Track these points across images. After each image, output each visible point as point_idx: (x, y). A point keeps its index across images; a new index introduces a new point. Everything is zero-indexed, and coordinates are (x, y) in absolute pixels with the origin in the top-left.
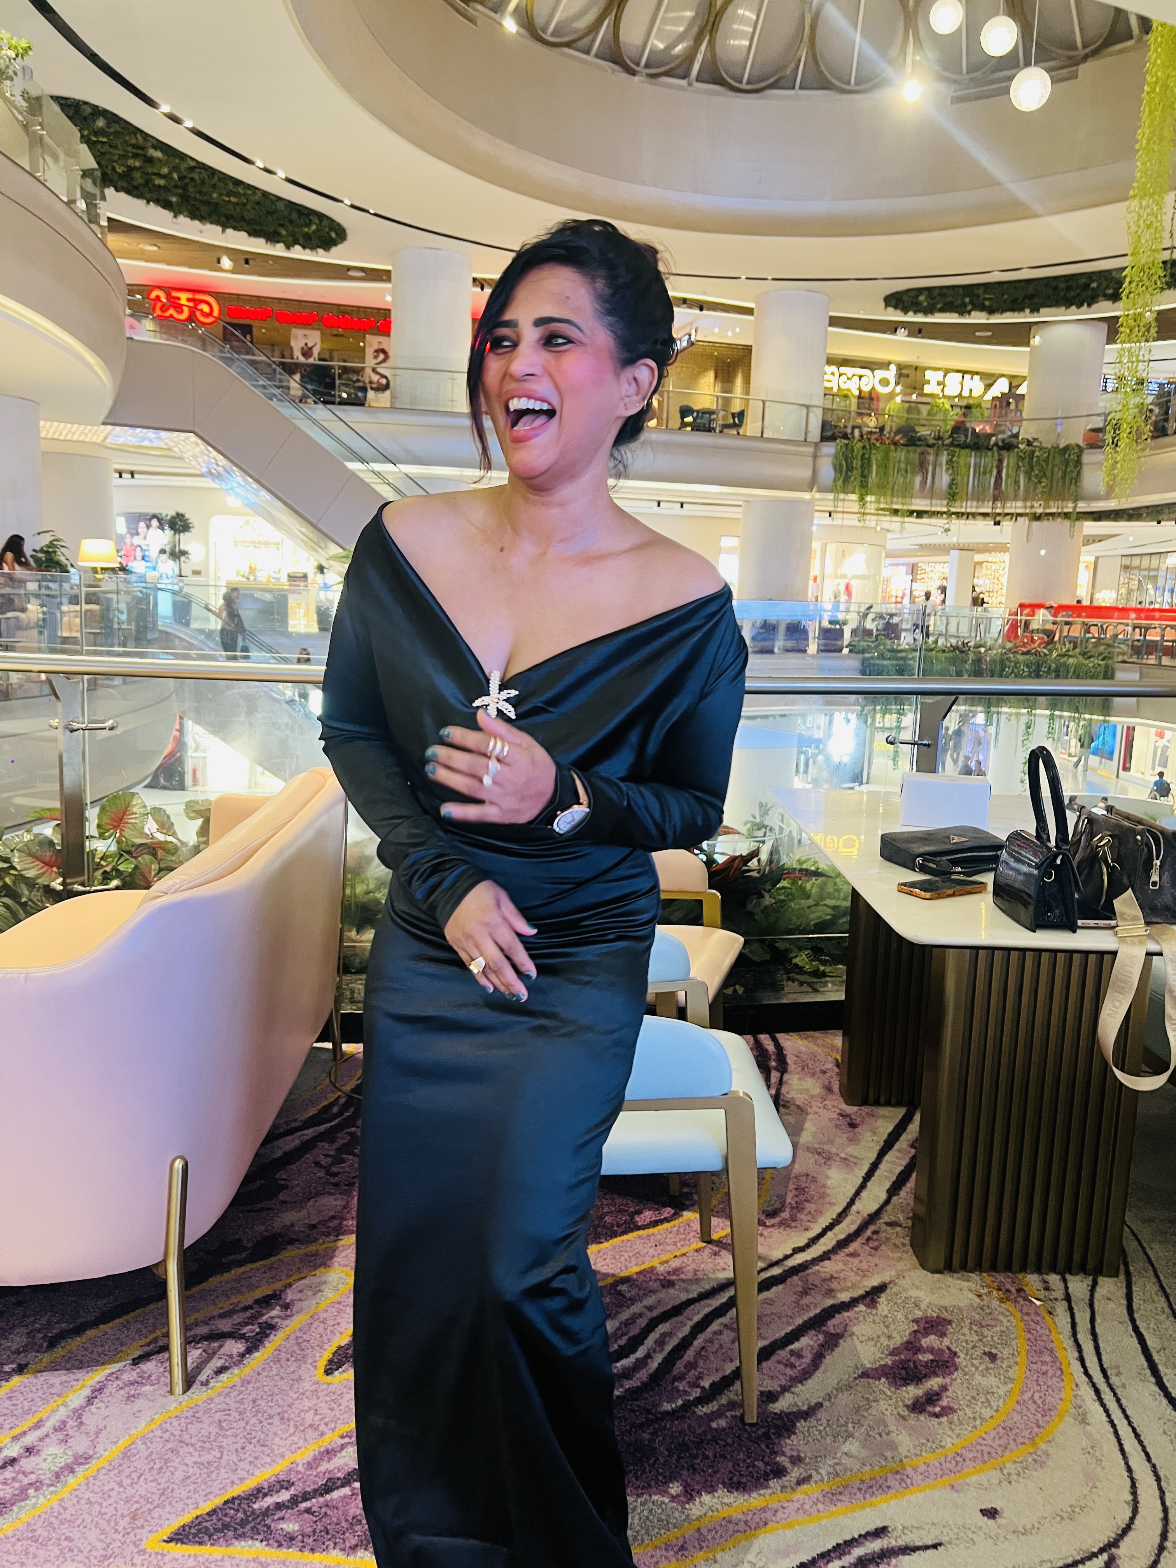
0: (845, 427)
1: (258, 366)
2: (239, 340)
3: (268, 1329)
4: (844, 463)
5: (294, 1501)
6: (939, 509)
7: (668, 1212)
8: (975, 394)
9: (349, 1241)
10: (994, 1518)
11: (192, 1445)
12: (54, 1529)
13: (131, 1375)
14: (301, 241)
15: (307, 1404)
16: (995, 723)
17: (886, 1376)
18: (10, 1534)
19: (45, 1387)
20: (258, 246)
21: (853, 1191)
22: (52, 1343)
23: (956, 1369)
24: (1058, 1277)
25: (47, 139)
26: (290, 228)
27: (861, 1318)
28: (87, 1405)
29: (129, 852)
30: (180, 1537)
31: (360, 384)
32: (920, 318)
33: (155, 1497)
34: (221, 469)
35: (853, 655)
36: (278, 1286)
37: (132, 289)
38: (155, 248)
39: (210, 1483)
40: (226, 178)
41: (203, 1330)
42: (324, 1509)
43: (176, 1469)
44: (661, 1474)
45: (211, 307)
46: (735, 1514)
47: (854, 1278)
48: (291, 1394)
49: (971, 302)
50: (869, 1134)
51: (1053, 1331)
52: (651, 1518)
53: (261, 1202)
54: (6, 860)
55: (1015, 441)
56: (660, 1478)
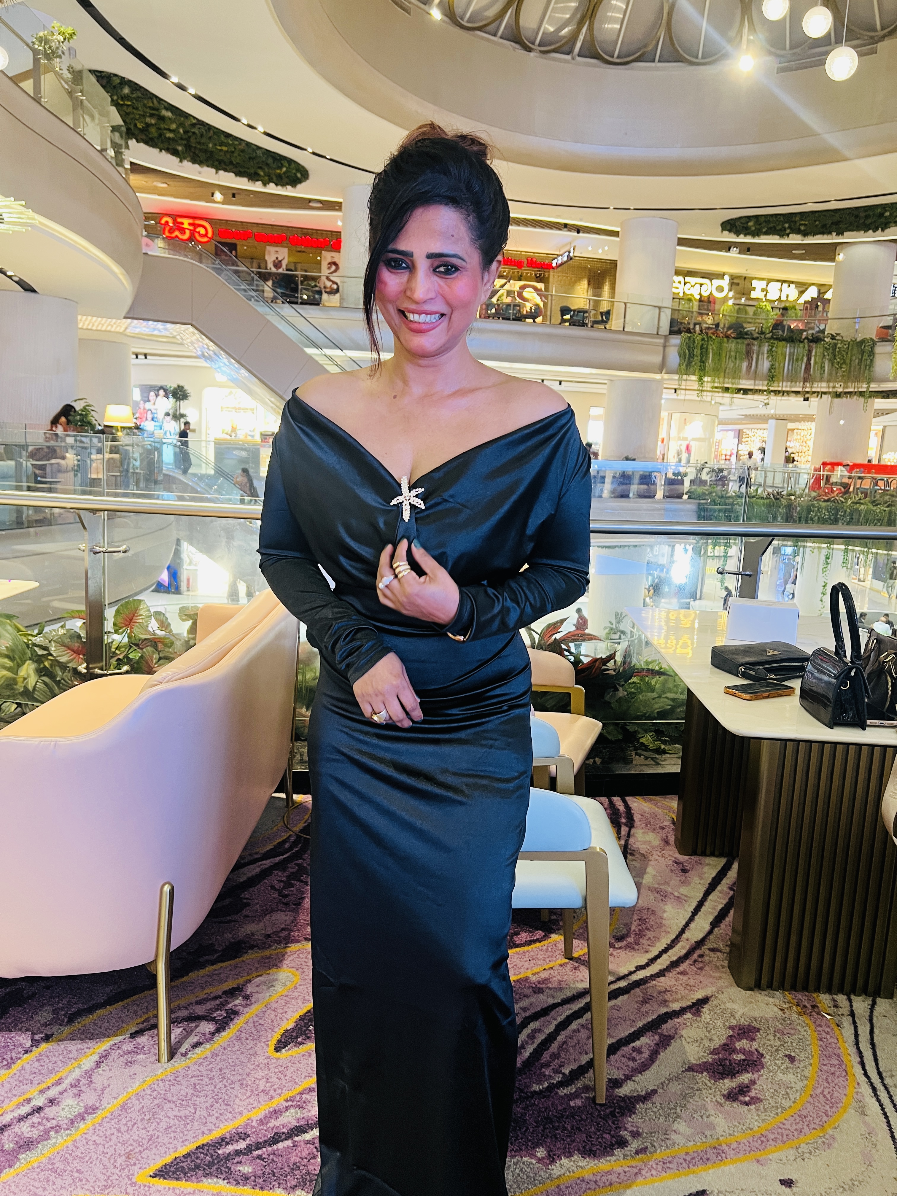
0: (689, 324)
1: (241, 274)
2: (226, 255)
3: (233, 1014)
4: (687, 351)
5: (249, 1149)
6: (760, 388)
7: (539, 934)
8: (791, 299)
10: (790, 1187)
11: (174, 1102)
12: (68, 1163)
13: (128, 1046)
14: (275, 179)
15: (261, 1074)
16: (801, 555)
17: (707, 1070)
18: (35, 1165)
19: (65, 1052)
20: (242, 183)
21: (684, 923)
22: (71, 1020)
23: (763, 1067)
24: (845, 997)
25: (86, 103)
26: (266, 170)
27: (689, 1024)
28: (96, 1068)
29: (137, 645)
30: (162, 1173)
31: (317, 289)
32: (749, 240)
33: (145, 1142)
34: (211, 353)
35: (691, 501)
36: (241, 981)
37: (148, 216)
38: (165, 185)
39: (186, 1133)
40: (219, 132)
41: (184, 1013)
42: (271, 1157)
43: (161, 1120)
44: (530, 1141)
45: (206, 230)
46: (587, 1175)
47: (683, 992)
48: (249, 1065)
49: (790, 227)
50: (697, 878)
51: (840, 1040)
52: (521, 1175)
53: (229, 915)
54: (45, 648)
55: (821, 335)
56: (530, 1144)
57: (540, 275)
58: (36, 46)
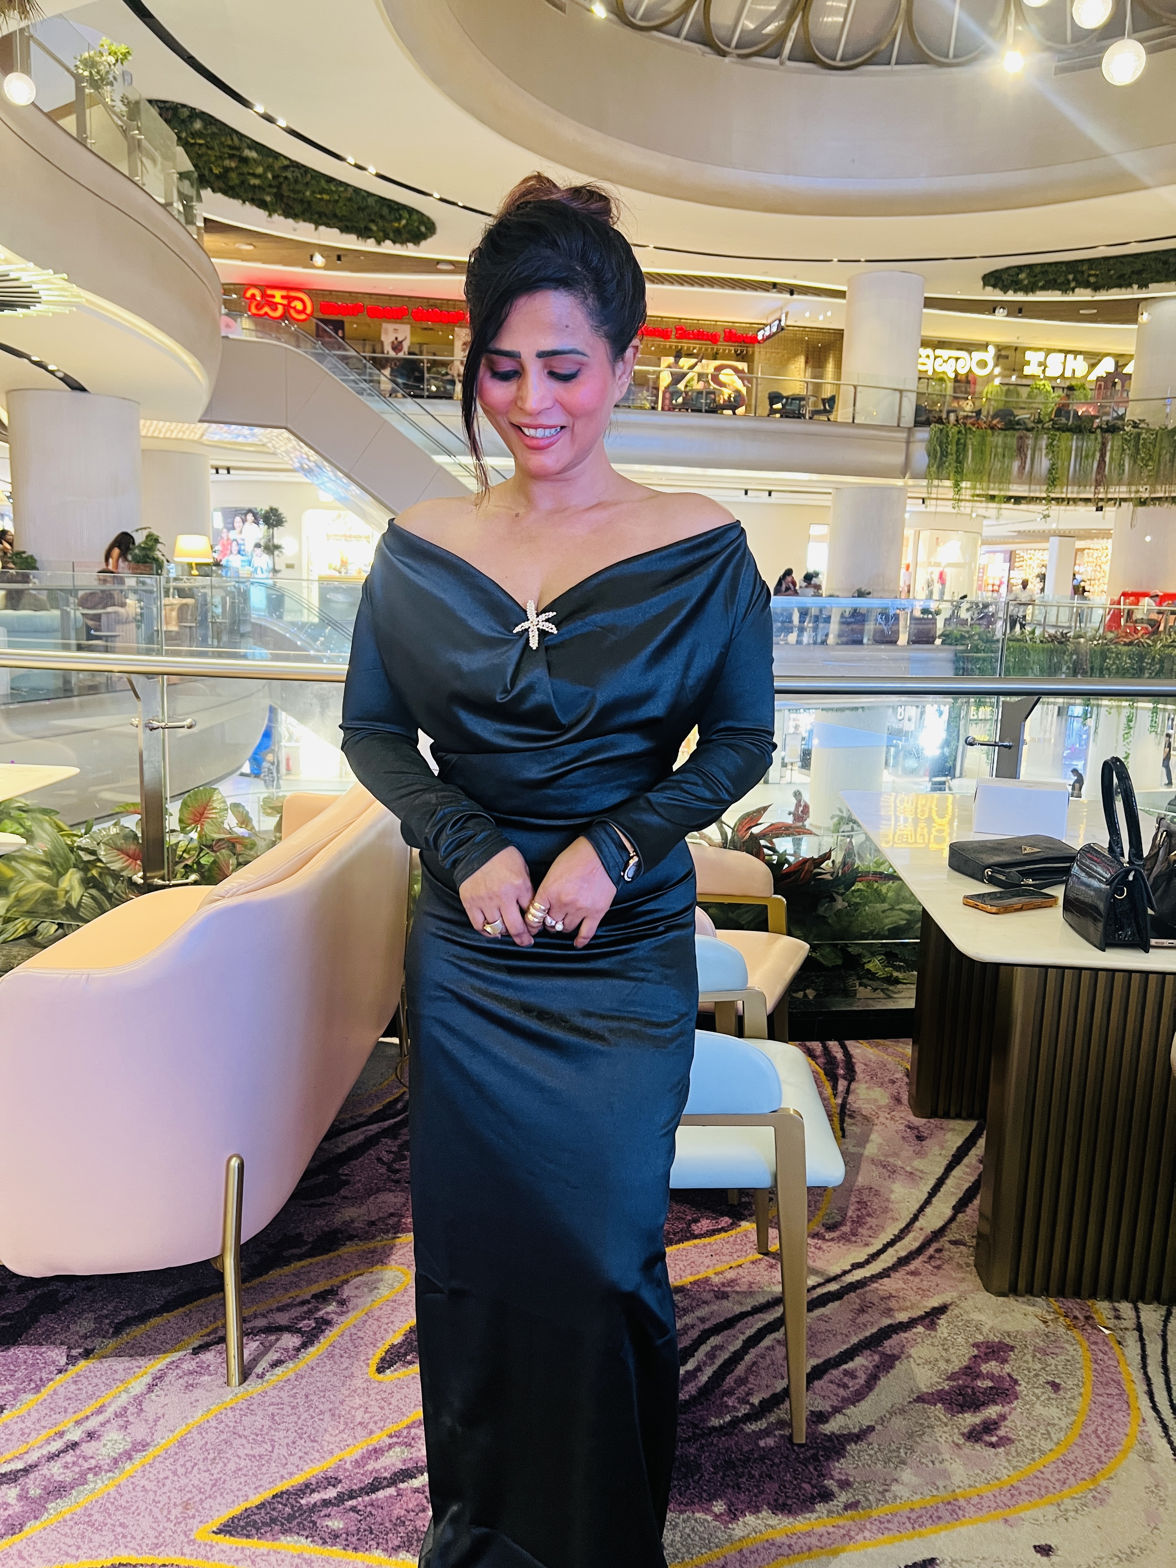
0: (941, 411)
1: (350, 361)
2: (331, 336)
3: (325, 1323)
4: (938, 448)
5: (340, 1499)
6: (1038, 495)
7: (725, 1221)
8: (1078, 375)
9: (407, 1239)
10: (1048, 1555)
11: (246, 1437)
12: (110, 1515)
13: (190, 1365)
14: (391, 235)
15: (358, 1401)
16: (1094, 716)
17: (942, 1400)
18: (68, 1517)
19: (109, 1372)
20: (350, 242)
21: (917, 1206)
22: (118, 1330)
23: (1017, 1398)
24: (1130, 1305)
25: (145, 143)
26: (381, 223)
27: (919, 1340)
28: (148, 1392)
29: (210, 847)
30: (228, 1529)
31: (449, 377)
32: (1020, 297)
33: (208, 1488)
34: (312, 464)
35: (946, 647)
36: (336, 1281)
37: (227, 289)
38: (251, 248)
39: (260, 1477)
40: (319, 176)
41: (261, 1323)
42: (369, 1509)
43: (229, 1460)
44: (705, 1491)
45: (304, 304)
46: (779, 1537)
47: (914, 1298)
48: (343, 1390)
49: (1074, 279)
50: (937, 1148)
51: (1121, 1362)
52: (692, 1535)
53: (323, 1196)
54: (93, 853)
55: (1120, 423)
56: (704, 1495)
57: (742, 351)
58: (80, 71)
